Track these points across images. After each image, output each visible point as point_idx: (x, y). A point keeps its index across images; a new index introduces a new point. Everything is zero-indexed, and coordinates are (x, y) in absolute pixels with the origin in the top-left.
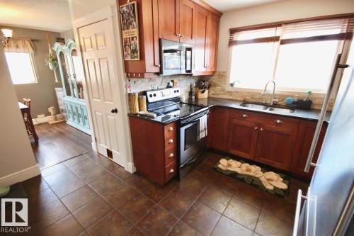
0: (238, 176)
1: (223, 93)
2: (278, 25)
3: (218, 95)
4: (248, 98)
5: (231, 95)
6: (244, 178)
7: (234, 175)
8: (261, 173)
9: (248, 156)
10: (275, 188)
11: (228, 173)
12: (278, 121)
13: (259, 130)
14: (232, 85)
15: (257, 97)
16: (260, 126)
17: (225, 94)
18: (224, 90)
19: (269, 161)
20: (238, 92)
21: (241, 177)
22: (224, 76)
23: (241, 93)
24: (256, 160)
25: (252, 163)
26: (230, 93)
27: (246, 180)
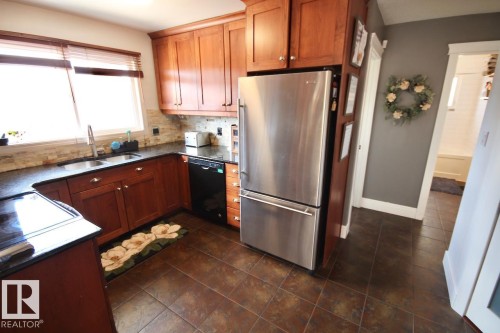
0: (145, 254)
2: (62, 44)
5: (12, 162)
6: (151, 251)
7: (138, 258)
8: (148, 235)
9: (121, 232)
10: (177, 232)
12: (139, 169)
13: (123, 188)
15: (67, 152)
16: (121, 183)
19: (145, 219)
21: (147, 252)
24: (132, 228)
25: (128, 236)
27: (154, 249)
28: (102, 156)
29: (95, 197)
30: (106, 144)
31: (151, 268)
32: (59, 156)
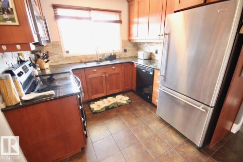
1: (62, 59)
2: (89, 10)
3: (58, 62)
4: (83, 60)
5: (70, 60)
6: (113, 106)
7: (107, 108)
8: (114, 99)
10: (127, 101)
11: (104, 110)
12: (113, 68)
13: (105, 76)
14: (67, 52)
15: (89, 58)
17: (64, 60)
18: (63, 57)
20: (74, 57)
21: (111, 107)
22: (58, 45)
23: (77, 57)
24: (108, 94)
26: (69, 58)
27: (114, 106)
28: (101, 61)
29: (94, 78)
30: (103, 55)
31: (111, 114)
32: (86, 59)
